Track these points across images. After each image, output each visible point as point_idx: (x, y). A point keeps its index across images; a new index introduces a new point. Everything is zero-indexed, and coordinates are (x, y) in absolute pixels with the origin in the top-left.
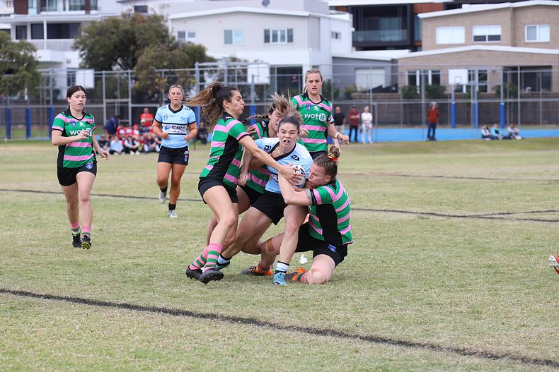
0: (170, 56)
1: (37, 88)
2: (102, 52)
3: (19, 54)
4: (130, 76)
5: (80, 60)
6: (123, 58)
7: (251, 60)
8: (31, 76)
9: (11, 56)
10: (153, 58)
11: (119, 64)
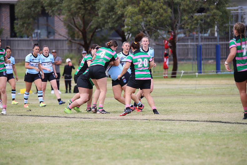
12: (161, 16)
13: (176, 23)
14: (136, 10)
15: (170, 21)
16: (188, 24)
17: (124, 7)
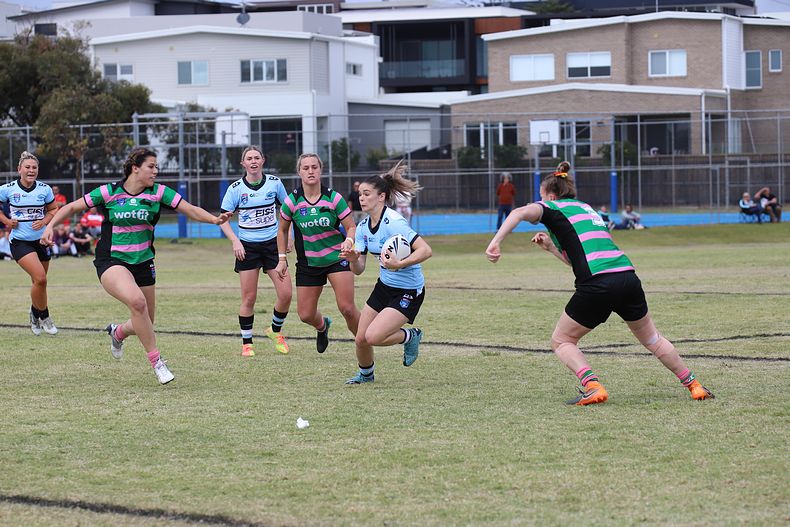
0: (93, 104)
4: (28, 135)
6: (17, 108)
7: (221, 109)
10: (65, 106)
11: (12, 117)
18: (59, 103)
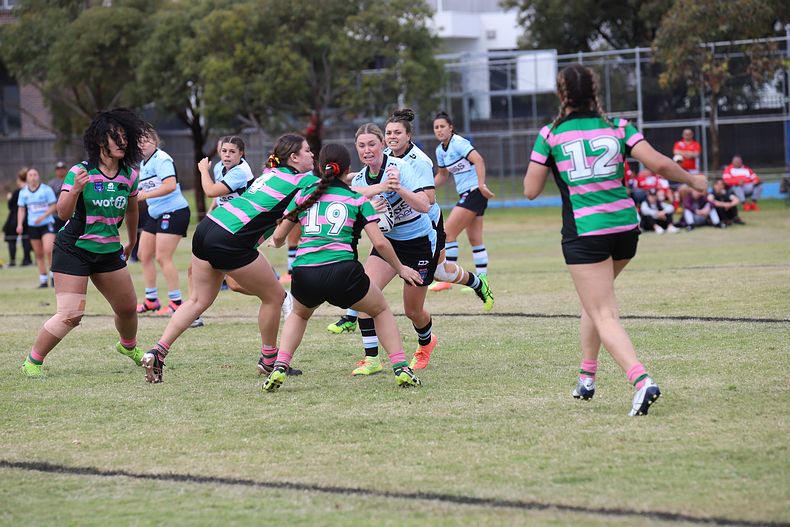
0: (734, 13)
1: (437, 95)
2: (567, 9)
3: (397, 23)
4: (638, 60)
5: (520, 31)
6: (613, 21)
8: (424, 70)
9: (381, 28)
10: (694, 17)
11: (605, 36)
12: (287, 77)
13: (321, 93)
14: (229, 64)
15: (307, 89)
16: (350, 97)
17: (198, 58)
18: (687, 14)
